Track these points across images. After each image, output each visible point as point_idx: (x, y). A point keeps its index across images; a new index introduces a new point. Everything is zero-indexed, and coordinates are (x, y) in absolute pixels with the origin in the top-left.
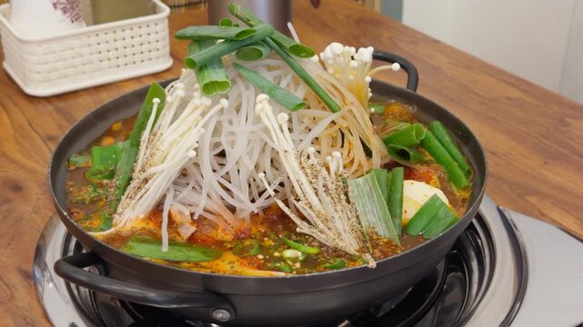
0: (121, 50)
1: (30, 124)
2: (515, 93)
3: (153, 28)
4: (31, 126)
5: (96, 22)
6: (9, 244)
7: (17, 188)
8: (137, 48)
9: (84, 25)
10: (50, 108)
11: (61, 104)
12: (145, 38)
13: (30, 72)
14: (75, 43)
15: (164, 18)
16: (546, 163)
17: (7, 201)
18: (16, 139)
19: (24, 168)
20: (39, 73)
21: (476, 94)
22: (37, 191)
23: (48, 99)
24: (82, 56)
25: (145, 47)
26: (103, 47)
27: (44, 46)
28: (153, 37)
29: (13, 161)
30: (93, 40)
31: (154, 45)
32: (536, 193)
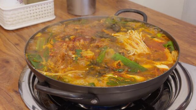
0: (38, 13)
1: (8, 39)
2: (175, 24)
3: (49, 4)
4: (8, 40)
5: (28, 3)
6: (8, 82)
7: (7, 62)
8: (44, 12)
9: (24, 4)
10: (14, 34)
11: (18, 33)
12: (46, 8)
13: (6, 21)
14: (22, 10)
15: (52, 1)
16: (190, 46)
17: (5, 67)
18: (4, 45)
19: (8, 55)
20: (9, 22)
21: (163, 24)
22: (15, 63)
23: (13, 31)
24: (25, 15)
25: (46, 12)
26: (32, 12)
27: (12, 12)
28: (49, 8)
29: (4, 53)
30: (28, 9)
31: (49, 11)
32: (189, 56)
